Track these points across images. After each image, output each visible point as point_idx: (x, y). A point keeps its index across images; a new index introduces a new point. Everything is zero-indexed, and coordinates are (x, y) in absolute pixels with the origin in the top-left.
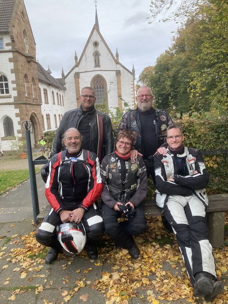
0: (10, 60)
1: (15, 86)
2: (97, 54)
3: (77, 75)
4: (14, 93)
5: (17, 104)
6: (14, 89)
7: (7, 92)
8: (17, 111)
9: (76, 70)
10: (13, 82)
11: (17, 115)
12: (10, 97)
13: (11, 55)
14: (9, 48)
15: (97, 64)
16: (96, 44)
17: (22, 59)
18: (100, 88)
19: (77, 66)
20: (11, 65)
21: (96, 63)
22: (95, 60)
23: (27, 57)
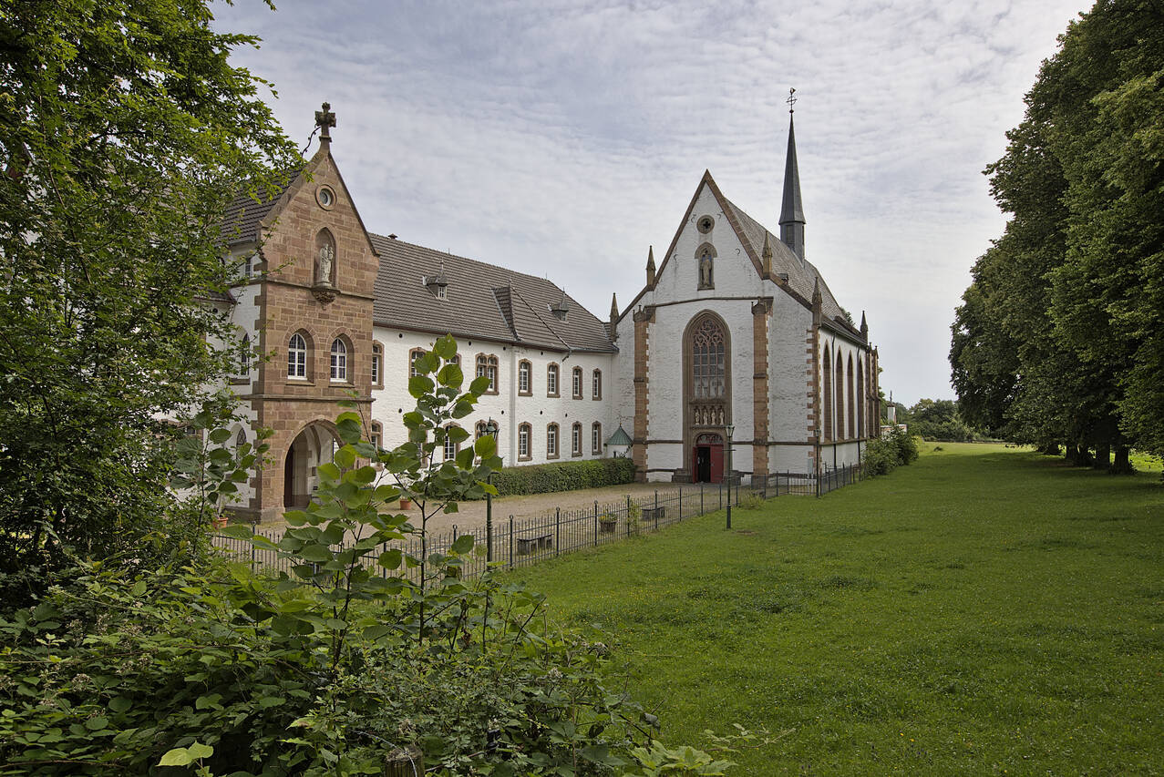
0: (257, 301)
2: (706, 253)
3: (641, 315)
4: (255, 375)
5: (255, 399)
9: (650, 298)
10: (256, 349)
11: (254, 425)
12: (246, 382)
13: (258, 290)
14: (257, 274)
15: (706, 282)
16: (706, 225)
18: (712, 350)
20: (256, 312)
21: (702, 277)
22: (701, 270)
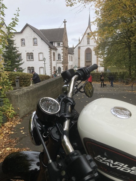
0: (62, 49)
1: (63, 57)
3: (79, 48)
4: (62, 60)
5: (63, 63)
6: (62, 58)
7: (60, 59)
8: (63, 65)
9: (79, 45)
10: (62, 56)
11: (63, 67)
12: (61, 61)
13: (62, 48)
14: (62, 46)
15: (88, 43)
16: (88, 34)
17: (65, 48)
18: (89, 53)
19: (79, 44)
20: (62, 51)
23: (66, 47)
